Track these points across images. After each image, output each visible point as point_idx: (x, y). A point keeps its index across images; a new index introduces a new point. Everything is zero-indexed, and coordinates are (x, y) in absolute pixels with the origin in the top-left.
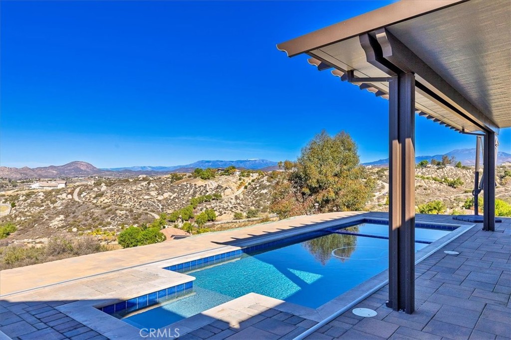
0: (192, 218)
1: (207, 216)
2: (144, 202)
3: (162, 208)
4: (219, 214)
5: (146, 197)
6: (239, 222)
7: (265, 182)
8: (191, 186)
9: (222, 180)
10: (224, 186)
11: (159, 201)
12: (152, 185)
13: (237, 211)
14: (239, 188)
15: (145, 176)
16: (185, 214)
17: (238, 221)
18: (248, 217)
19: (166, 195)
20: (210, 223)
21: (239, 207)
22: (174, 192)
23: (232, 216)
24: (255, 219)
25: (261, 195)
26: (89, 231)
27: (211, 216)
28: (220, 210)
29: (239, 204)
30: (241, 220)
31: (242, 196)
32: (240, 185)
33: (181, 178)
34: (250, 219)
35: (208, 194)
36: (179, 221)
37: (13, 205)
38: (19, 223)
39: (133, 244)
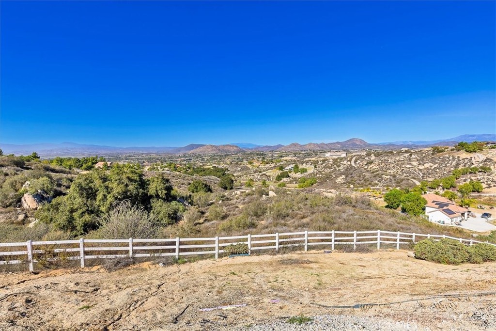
0: (454, 187)
1: (471, 187)
2: (405, 170)
3: (422, 176)
4: (487, 186)
5: (408, 166)
8: (454, 158)
9: (492, 153)
11: (420, 170)
12: (413, 156)
15: (407, 149)
16: (447, 183)
19: (427, 165)
20: (476, 194)
22: (436, 163)
27: (477, 187)
28: (489, 182)
33: (443, 151)
35: (473, 166)
36: (439, 189)
37: (315, 167)
38: (319, 178)
39: (397, 203)
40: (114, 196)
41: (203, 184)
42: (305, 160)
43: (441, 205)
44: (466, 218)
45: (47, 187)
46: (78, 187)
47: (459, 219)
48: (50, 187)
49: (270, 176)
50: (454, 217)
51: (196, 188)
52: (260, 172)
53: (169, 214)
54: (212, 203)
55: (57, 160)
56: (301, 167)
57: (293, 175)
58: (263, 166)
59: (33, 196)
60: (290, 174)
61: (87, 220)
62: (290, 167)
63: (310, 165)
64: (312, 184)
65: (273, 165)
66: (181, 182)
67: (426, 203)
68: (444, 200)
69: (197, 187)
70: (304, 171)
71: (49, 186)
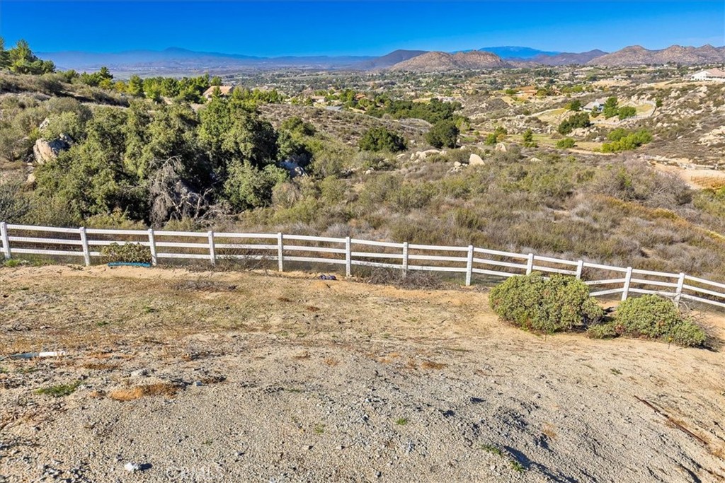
37: (659, 104)
38: (659, 131)
40: (152, 149)
41: (389, 135)
42: (638, 88)
45: (74, 129)
46: (97, 130)
48: (78, 129)
49: (546, 124)
51: (375, 142)
52: (527, 113)
53: (255, 187)
54: (351, 173)
55: (134, 82)
56: (622, 103)
57: (600, 121)
58: (538, 101)
59: (49, 144)
60: (592, 120)
61: (111, 188)
62: (597, 103)
63: (649, 99)
64: (639, 145)
65: (561, 98)
66: (352, 130)
69: (377, 140)
70: (630, 112)
71: (77, 127)
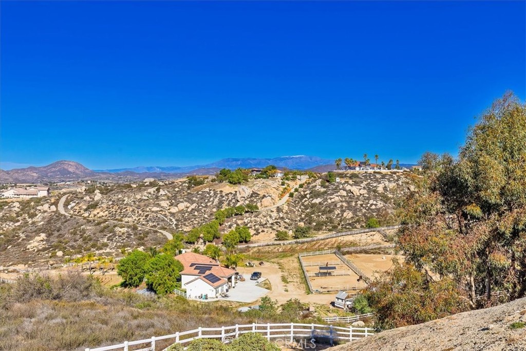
0: (218, 238)
1: (238, 235)
2: (151, 215)
3: (176, 225)
4: (255, 232)
5: (155, 209)
6: (284, 244)
7: (318, 187)
9: (258, 185)
10: (261, 193)
11: (173, 214)
12: (162, 192)
13: (279, 229)
14: (281, 196)
15: (152, 180)
16: (209, 233)
17: (281, 242)
18: (296, 237)
19: (182, 206)
20: (243, 246)
21: (282, 223)
22: (193, 202)
23: (273, 235)
24: (305, 239)
25: (313, 206)
26: (79, 256)
27: (244, 236)
28: (257, 227)
29: (282, 218)
30: (286, 242)
31: (286, 208)
32: (284, 192)
33: (201, 183)
34: (298, 240)
35: (238, 204)
36: (199, 243)
39: (138, 276)
43: (202, 269)
44: (233, 285)
47: (225, 287)
50: (219, 286)
67: (181, 268)
68: (205, 260)
